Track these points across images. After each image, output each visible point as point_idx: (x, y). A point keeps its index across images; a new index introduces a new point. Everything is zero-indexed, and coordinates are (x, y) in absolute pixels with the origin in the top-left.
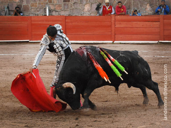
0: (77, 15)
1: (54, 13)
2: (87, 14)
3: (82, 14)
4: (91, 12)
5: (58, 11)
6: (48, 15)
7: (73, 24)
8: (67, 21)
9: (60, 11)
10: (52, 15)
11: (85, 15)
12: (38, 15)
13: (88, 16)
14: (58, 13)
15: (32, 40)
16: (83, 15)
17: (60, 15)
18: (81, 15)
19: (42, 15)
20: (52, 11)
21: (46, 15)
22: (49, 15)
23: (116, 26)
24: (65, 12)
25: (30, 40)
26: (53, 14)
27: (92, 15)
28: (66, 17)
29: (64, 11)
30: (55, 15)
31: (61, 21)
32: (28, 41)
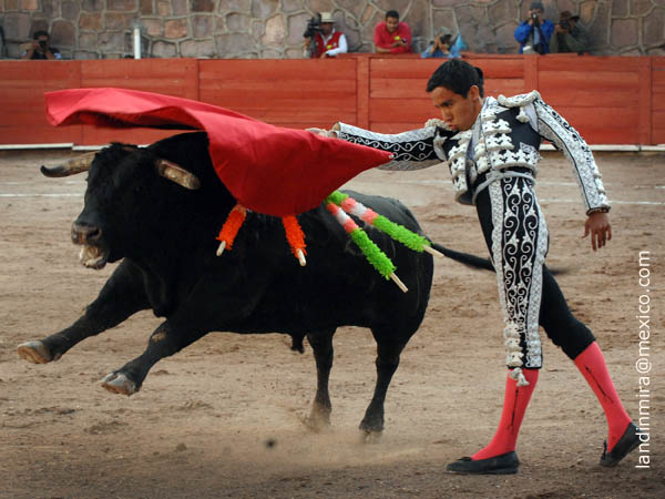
0: (240, 54)
1: (159, 50)
2: (274, 53)
3: (256, 54)
4: (286, 47)
5: (173, 44)
6: (137, 56)
7: (225, 86)
8: (202, 75)
9: (180, 43)
10: (152, 56)
11: (266, 56)
12: (104, 56)
13: (277, 61)
14: (172, 48)
15: (82, 144)
16: (260, 57)
17: (182, 57)
18: (255, 57)
19: (117, 57)
20: (154, 43)
21: (133, 57)
22: (142, 57)
23: (372, 95)
24: (199, 44)
25: (76, 145)
26: (155, 53)
27: (293, 54)
28: (199, 65)
29: (192, 43)
30: (165, 57)
31: (182, 77)
32: (70, 148)
